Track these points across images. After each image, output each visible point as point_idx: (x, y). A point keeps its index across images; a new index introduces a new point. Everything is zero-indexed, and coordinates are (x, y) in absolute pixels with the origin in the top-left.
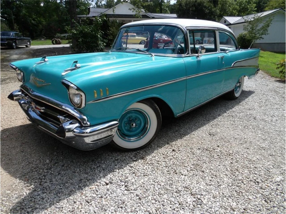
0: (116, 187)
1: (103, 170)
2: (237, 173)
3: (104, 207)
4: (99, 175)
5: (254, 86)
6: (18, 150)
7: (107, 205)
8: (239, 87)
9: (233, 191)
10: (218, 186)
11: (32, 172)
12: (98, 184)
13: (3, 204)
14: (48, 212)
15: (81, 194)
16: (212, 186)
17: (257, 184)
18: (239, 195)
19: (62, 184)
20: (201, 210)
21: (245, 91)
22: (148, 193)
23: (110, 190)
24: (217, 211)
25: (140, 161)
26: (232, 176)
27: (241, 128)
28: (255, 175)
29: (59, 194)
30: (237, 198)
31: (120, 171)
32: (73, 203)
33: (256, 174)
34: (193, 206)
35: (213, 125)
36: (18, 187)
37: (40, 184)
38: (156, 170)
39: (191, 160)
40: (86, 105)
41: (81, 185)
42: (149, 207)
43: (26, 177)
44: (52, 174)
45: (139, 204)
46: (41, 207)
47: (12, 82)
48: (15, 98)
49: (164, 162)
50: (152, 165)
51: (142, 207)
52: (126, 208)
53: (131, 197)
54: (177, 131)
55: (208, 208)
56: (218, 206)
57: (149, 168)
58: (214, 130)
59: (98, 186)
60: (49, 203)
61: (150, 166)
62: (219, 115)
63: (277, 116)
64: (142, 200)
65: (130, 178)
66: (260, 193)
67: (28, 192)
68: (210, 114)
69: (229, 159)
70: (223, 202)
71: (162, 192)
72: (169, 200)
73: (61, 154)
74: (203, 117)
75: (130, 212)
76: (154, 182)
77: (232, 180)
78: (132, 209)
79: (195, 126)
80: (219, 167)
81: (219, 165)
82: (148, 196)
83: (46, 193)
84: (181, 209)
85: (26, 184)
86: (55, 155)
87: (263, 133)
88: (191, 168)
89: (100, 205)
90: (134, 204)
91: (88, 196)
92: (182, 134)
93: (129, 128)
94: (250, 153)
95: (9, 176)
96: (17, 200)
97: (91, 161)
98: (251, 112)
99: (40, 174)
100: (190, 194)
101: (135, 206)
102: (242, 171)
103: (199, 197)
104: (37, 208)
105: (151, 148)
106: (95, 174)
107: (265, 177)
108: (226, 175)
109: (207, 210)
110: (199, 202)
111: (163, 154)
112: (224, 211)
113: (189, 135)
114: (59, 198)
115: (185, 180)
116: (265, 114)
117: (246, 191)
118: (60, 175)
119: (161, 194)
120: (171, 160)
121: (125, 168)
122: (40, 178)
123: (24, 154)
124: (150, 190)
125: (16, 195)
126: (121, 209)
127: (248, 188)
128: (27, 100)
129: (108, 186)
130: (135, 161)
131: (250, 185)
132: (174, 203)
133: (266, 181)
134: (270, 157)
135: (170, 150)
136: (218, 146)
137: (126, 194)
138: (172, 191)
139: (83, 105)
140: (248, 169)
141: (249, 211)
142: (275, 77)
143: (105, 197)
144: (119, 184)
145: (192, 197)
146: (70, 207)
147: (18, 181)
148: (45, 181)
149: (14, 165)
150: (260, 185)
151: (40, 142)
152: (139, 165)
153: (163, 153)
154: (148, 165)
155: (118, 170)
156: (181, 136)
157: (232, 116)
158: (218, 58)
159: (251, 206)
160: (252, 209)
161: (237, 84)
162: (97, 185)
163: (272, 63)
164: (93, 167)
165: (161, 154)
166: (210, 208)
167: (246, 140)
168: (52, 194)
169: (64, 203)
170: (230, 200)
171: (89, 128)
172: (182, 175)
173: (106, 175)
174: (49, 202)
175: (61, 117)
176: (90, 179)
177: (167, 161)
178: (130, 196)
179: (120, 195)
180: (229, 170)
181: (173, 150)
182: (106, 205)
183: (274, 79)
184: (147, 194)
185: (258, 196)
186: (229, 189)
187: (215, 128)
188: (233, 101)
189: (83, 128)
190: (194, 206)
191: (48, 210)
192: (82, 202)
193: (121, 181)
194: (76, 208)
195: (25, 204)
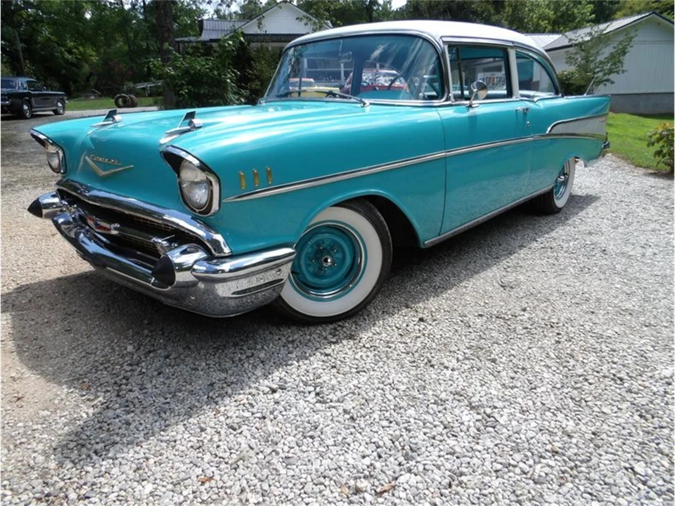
0: (296, 395)
1: (262, 362)
2: (572, 362)
3: (272, 437)
4: (254, 374)
5: (598, 185)
6: (57, 329)
7: (279, 433)
9: (565, 397)
10: (530, 390)
11: (97, 371)
12: (254, 391)
13: (35, 437)
14: (142, 450)
15: (214, 413)
16: (516, 389)
17: (619, 382)
18: (580, 406)
19: (170, 394)
20: (494, 437)
21: (576, 196)
22: (371, 406)
23: (282, 403)
24: (532, 438)
25: (345, 342)
26: (561, 368)
27: (572, 271)
28: (614, 366)
29: (165, 413)
30: (575, 411)
31: (301, 363)
32: (199, 430)
33: (615, 363)
34: (476, 431)
35: (509, 267)
36: (67, 403)
37: (118, 396)
38: (385, 359)
39: (464, 338)
40: (221, 205)
41: (214, 395)
42: (376, 435)
43: (84, 382)
44: (144, 373)
45: (353, 430)
46: (125, 440)
47: (28, 189)
48: (45, 211)
49: (400, 342)
50: (374, 350)
51: (358, 435)
52: (323, 437)
53: (332, 415)
54: (425, 281)
55: (511, 433)
56: (534, 429)
57: (368, 356)
58: (511, 278)
59: (254, 395)
60: (142, 433)
61: (371, 351)
62: (521, 247)
63: (657, 246)
64: (357, 422)
65: (325, 378)
66: (627, 401)
67: (91, 411)
68: (500, 245)
69: (550, 335)
70: (544, 420)
71: (404, 404)
72: (420, 420)
73: (160, 333)
74: (484, 252)
75: (333, 446)
76: (383, 383)
77: (561, 376)
78: (336, 439)
79: (466, 269)
80: (529, 351)
81: (530, 348)
82: (371, 413)
83: (133, 412)
84: (449, 437)
85: (84, 395)
86: (147, 336)
87: (626, 281)
88: (465, 353)
89: (262, 434)
90: (339, 429)
91: (231, 417)
92: (439, 287)
93: (317, 269)
94: (598, 321)
95: (42, 381)
96: (67, 428)
97: (233, 346)
98: (595, 238)
99: (114, 374)
100: (467, 406)
101: (344, 433)
102: (584, 359)
103: (489, 411)
104: (117, 443)
105: (368, 316)
106: (245, 371)
107: (636, 370)
108: (548, 367)
109: (510, 436)
110: (489, 422)
111: (398, 329)
112: (549, 438)
113: (454, 289)
114: (165, 421)
115: (455, 379)
116: (627, 242)
117: (595, 397)
118: (161, 376)
119: (400, 408)
120: (418, 339)
121: (312, 359)
122: (115, 383)
123: (72, 335)
124: (375, 401)
125: (63, 418)
126: (311, 440)
127: (600, 391)
129: (277, 396)
130: (334, 343)
131: (603, 386)
132: (432, 426)
133: (639, 377)
134: (645, 329)
135: (414, 319)
136: (524, 310)
137: (320, 411)
138: (426, 402)
139: (215, 206)
140: (596, 353)
141: (604, 436)
142: (645, 168)
143: (272, 417)
144: (302, 389)
145: (471, 412)
146: (192, 438)
147: (65, 390)
148: (129, 387)
149: (51, 358)
150: (626, 385)
151: (109, 311)
152: (344, 351)
153: (398, 325)
154: (365, 349)
155: (298, 362)
156: (437, 291)
157: (551, 248)
158: (516, 111)
159: (609, 426)
160: (611, 432)
161: (559, 177)
162: (250, 394)
163: (635, 138)
164: (237, 359)
165: (394, 328)
166: (516, 433)
167: (587, 295)
168: (148, 415)
169: (177, 431)
170: (560, 416)
171: (227, 260)
172: (447, 368)
173: (269, 374)
174: (143, 430)
175: (160, 241)
176: (232, 383)
177: (408, 341)
178: (330, 414)
179: (306, 411)
180: (553, 356)
181: (421, 320)
182: (276, 432)
183: (642, 171)
184: (369, 409)
185: (624, 406)
186: (555, 394)
187: (514, 274)
188: (551, 218)
189: (215, 261)
190: (478, 430)
191: (142, 447)
192: (219, 430)
193: (306, 384)
194: (206, 441)
195: (87, 436)
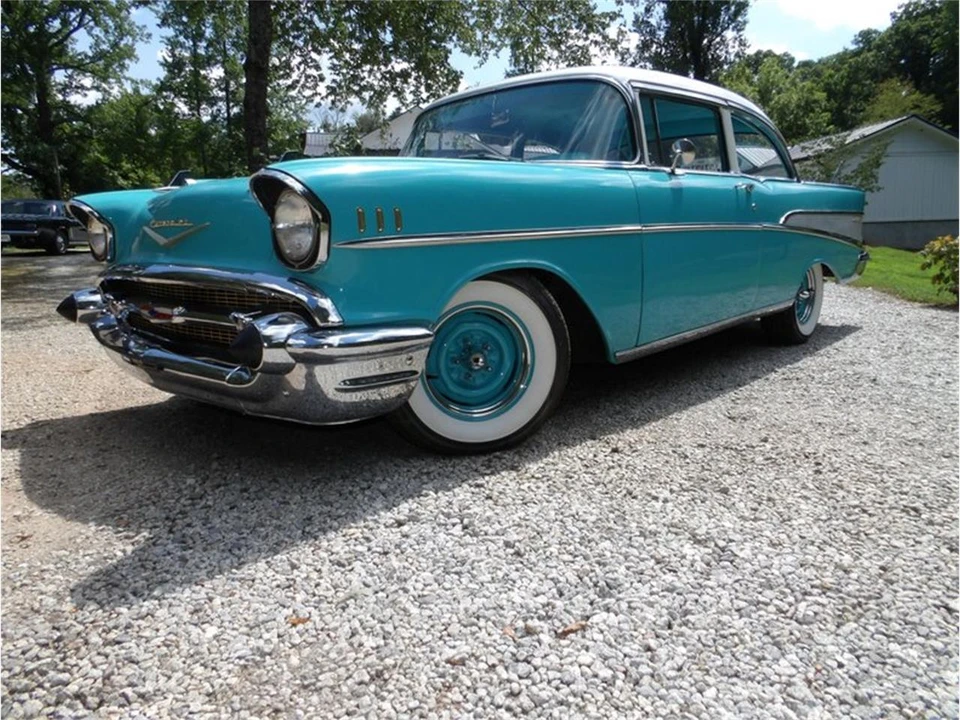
0: (434, 528)
1: (383, 494)
2: (841, 493)
3: (398, 574)
4: (371, 506)
5: (857, 315)
6: (85, 465)
7: (408, 569)
8: (811, 301)
9: (835, 530)
10: (782, 522)
11: (140, 507)
12: (371, 524)
13: (44, 579)
14: (204, 591)
15: (312, 549)
16: (760, 523)
17: (912, 513)
18: (858, 539)
19: (247, 528)
20: (733, 573)
21: (827, 326)
22: (545, 539)
23: (414, 536)
24: (790, 573)
25: (503, 473)
26: (826, 499)
27: (831, 402)
28: (904, 496)
29: (239, 549)
30: (851, 545)
31: (440, 494)
32: (289, 568)
33: (906, 494)
34: (705, 566)
35: (738, 399)
36: (95, 542)
37: (171, 532)
38: (564, 489)
39: (678, 468)
40: (332, 251)
41: (309, 531)
42: (554, 570)
43: (122, 518)
44: (210, 507)
45: (520, 565)
46: (178, 578)
48: (80, 313)
49: (585, 472)
50: (548, 480)
51: (528, 571)
52: (474, 572)
53: (487, 549)
54: (619, 413)
55: (757, 567)
56: (793, 564)
57: (538, 488)
58: (744, 409)
59: (371, 529)
60: (204, 572)
61: (543, 482)
62: (755, 378)
63: (949, 374)
64: (526, 556)
65: (475, 509)
66: (928, 533)
67: (130, 549)
68: (723, 376)
69: (806, 465)
70: (806, 554)
71: (596, 536)
72: (621, 554)
73: (235, 467)
74: (701, 384)
75: (489, 582)
76: (562, 514)
77: (826, 508)
78: (494, 575)
79: (676, 401)
80: (777, 482)
81: (776, 479)
82: (545, 547)
83: (191, 548)
84: (665, 573)
85: (120, 532)
86: (217, 470)
87: (909, 410)
88: (681, 485)
89: (384, 569)
90: (498, 563)
91: (337, 553)
92: (638, 420)
93: (463, 375)
94: (874, 453)
95: (60, 520)
96: (93, 568)
97: (342, 477)
98: (859, 368)
99: (166, 508)
100: (689, 539)
101: (505, 568)
102: (858, 489)
103: (722, 543)
104: (167, 582)
105: (537, 447)
106: (358, 504)
107: (938, 501)
108: (806, 498)
109: (756, 571)
110: (723, 555)
111: (582, 460)
112: (815, 573)
113: (660, 422)
114: (239, 559)
115: (668, 511)
116: (905, 372)
117: (880, 530)
118: (235, 510)
119: (589, 541)
120: (612, 470)
121: (456, 490)
122: (167, 518)
123: (107, 471)
124: (552, 533)
125: (87, 558)
126: (456, 577)
127: (886, 523)
128: (121, 312)
129: (405, 529)
130: (488, 475)
131: (890, 518)
132: (638, 560)
133: (942, 509)
134: (944, 460)
135: (604, 449)
136: (765, 440)
137: (469, 544)
138: (626, 534)
139: (322, 255)
140: (875, 484)
141: (899, 571)
142: (921, 302)
143: (398, 551)
144: (442, 521)
145: (695, 546)
146: (278, 576)
147: (93, 528)
148: (187, 520)
149: (75, 495)
150: (923, 516)
151: (163, 445)
152: (503, 482)
153: (581, 456)
154: (534, 480)
155: (436, 493)
156: (635, 424)
157: (798, 379)
159: (904, 560)
160: (909, 566)
161: (802, 293)
162: (365, 527)
163: (903, 274)
164: (346, 491)
165: (575, 459)
166: (766, 567)
167: (855, 426)
168: (215, 551)
169: (258, 569)
170: (829, 550)
171: (336, 332)
172: (656, 498)
173: (394, 506)
174: (206, 568)
175: (242, 316)
176: (339, 516)
177: (597, 472)
178: (485, 547)
179: (449, 544)
180: (811, 486)
181: (615, 450)
182: (404, 567)
183: (917, 304)
184: (542, 543)
185: (924, 539)
186: (819, 527)
187: (746, 406)
188: (794, 348)
189: (318, 333)
190: (708, 564)
191: (203, 586)
192: (319, 567)
193: (448, 516)
194: (298, 579)
195: (122, 576)
